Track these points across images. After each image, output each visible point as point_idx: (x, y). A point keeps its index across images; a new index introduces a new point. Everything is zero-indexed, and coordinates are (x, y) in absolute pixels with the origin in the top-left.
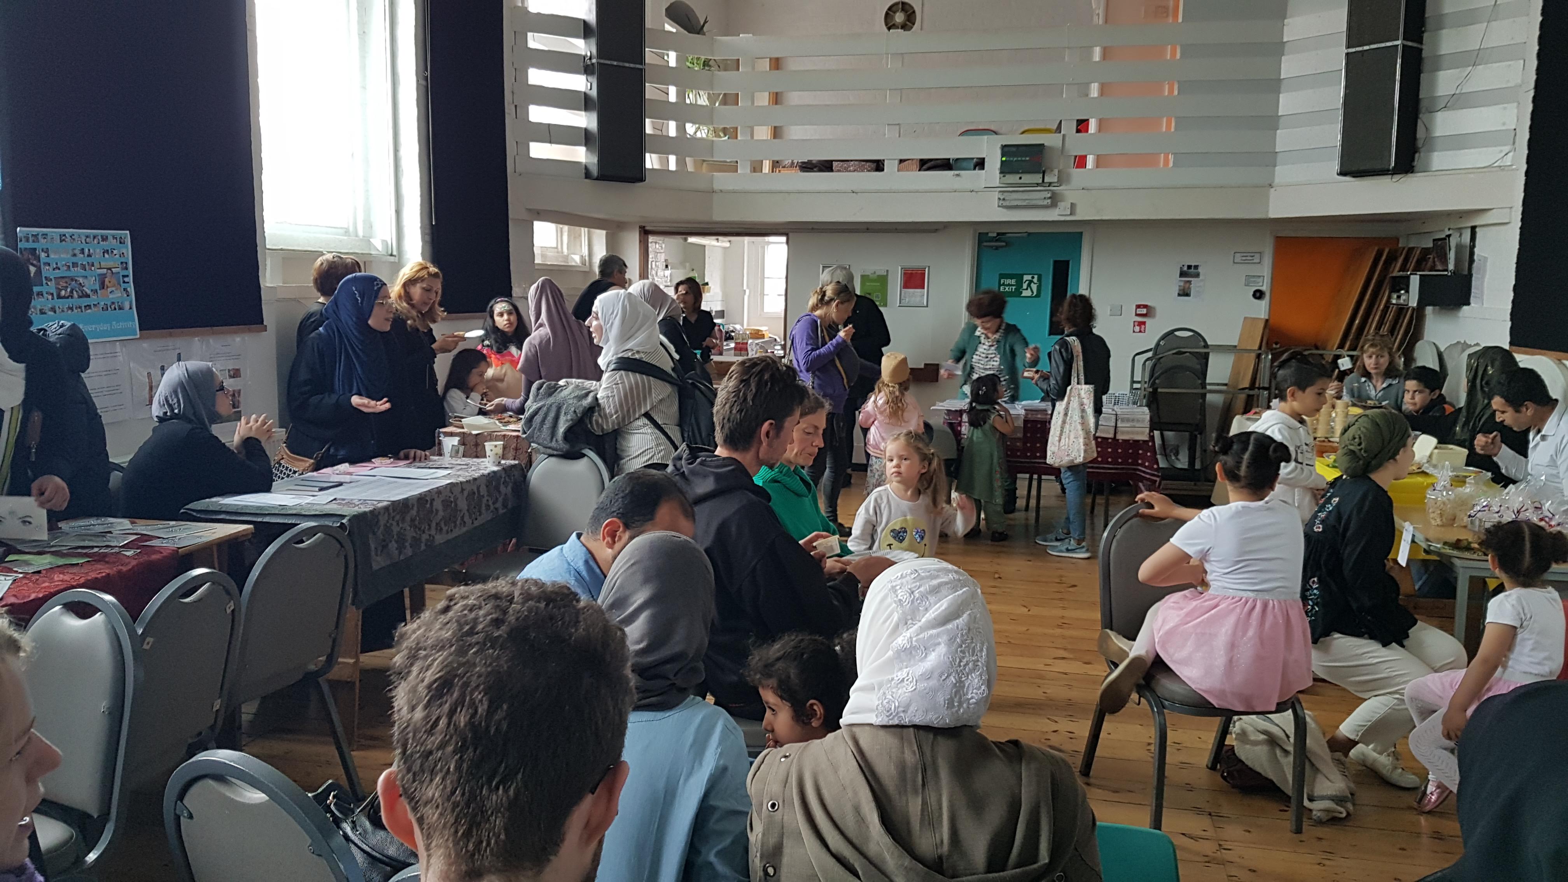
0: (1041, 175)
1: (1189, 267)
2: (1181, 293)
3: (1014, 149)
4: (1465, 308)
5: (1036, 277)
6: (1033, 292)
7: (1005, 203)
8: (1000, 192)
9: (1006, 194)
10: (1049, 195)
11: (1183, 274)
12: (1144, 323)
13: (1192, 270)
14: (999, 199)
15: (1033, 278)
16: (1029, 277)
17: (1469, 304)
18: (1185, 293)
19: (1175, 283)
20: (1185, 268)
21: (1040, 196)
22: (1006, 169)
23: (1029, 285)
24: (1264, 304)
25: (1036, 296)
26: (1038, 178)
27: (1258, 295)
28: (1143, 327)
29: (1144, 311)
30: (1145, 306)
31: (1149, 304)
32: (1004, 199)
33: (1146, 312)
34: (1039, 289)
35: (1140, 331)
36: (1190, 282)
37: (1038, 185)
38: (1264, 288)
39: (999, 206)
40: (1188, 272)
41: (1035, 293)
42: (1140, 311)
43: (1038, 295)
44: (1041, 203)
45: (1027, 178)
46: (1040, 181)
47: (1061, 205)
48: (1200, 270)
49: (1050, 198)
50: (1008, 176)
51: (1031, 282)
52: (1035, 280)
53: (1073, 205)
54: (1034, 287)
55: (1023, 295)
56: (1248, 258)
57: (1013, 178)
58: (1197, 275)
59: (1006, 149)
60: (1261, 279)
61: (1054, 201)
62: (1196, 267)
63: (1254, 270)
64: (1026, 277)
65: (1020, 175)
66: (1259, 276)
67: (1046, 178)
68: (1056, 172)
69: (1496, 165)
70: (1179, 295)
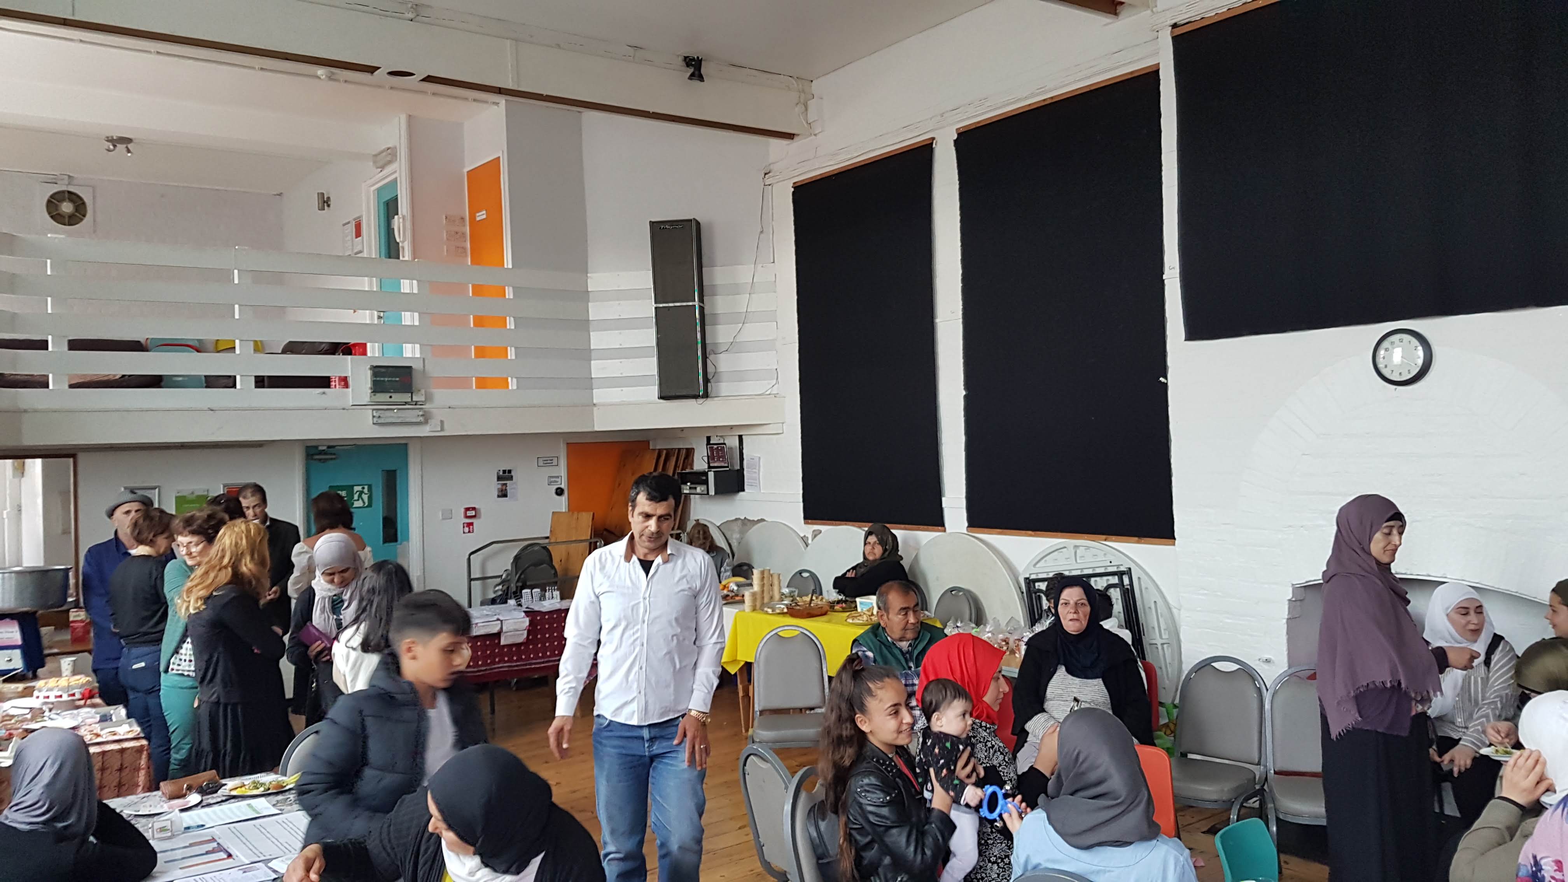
0: (410, 395)
1: (504, 472)
2: (500, 494)
3: (383, 370)
4: (741, 493)
5: (366, 487)
6: (364, 503)
7: (380, 421)
8: (373, 410)
9: (380, 412)
10: (421, 413)
11: (499, 478)
12: (472, 524)
13: (507, 474)
14: (374, 417)
15: (363, 488)
16: (360, 488)
17: (743, 490)
18: (503, 494)
19: (494, 486)
20: (501, 473)
21: (412, 415)
22: (377, 387)
23: (360, 496)
24: (564, 499)
25: (367, 507)
26: (406, 397)
27: (559, 492)
28: (471, 527)
29: (473, 513)
30: (474, 509)
31: (477, 507)
32: (379, 417)
33: (472, 513)
34: (370, 498)
35: (469, 532)
36: (506, 484)
37: (406, 403)
38: (562, 486)
39: (374, 424)
40: (505, 476)
41: (366, 504)
42: (469, 513)
43: (370, 505)
44: (414, 420)
45: (398, 397)
46: (409, 400)
47: (432, 422)
48: (513, 473)
49: (422, 415)
50: (378, 395)
51: (361, 493)
52: (366, 490)
53: (442, 422)
54: (365, 497)
55: (354, 506)
56: (548, 462)
57: (383, 397)
58: (511, 478)
59: (377, 370)
60: (559, 480)
61: (426, 418)
62: (510, 471)
63: (553, 471)
64: (356, 489)
65: (390, 394)
66: (558, 477)
67: (414, 397)
68: (423, 391)
69: (767, 393)
70: (499, 496)
